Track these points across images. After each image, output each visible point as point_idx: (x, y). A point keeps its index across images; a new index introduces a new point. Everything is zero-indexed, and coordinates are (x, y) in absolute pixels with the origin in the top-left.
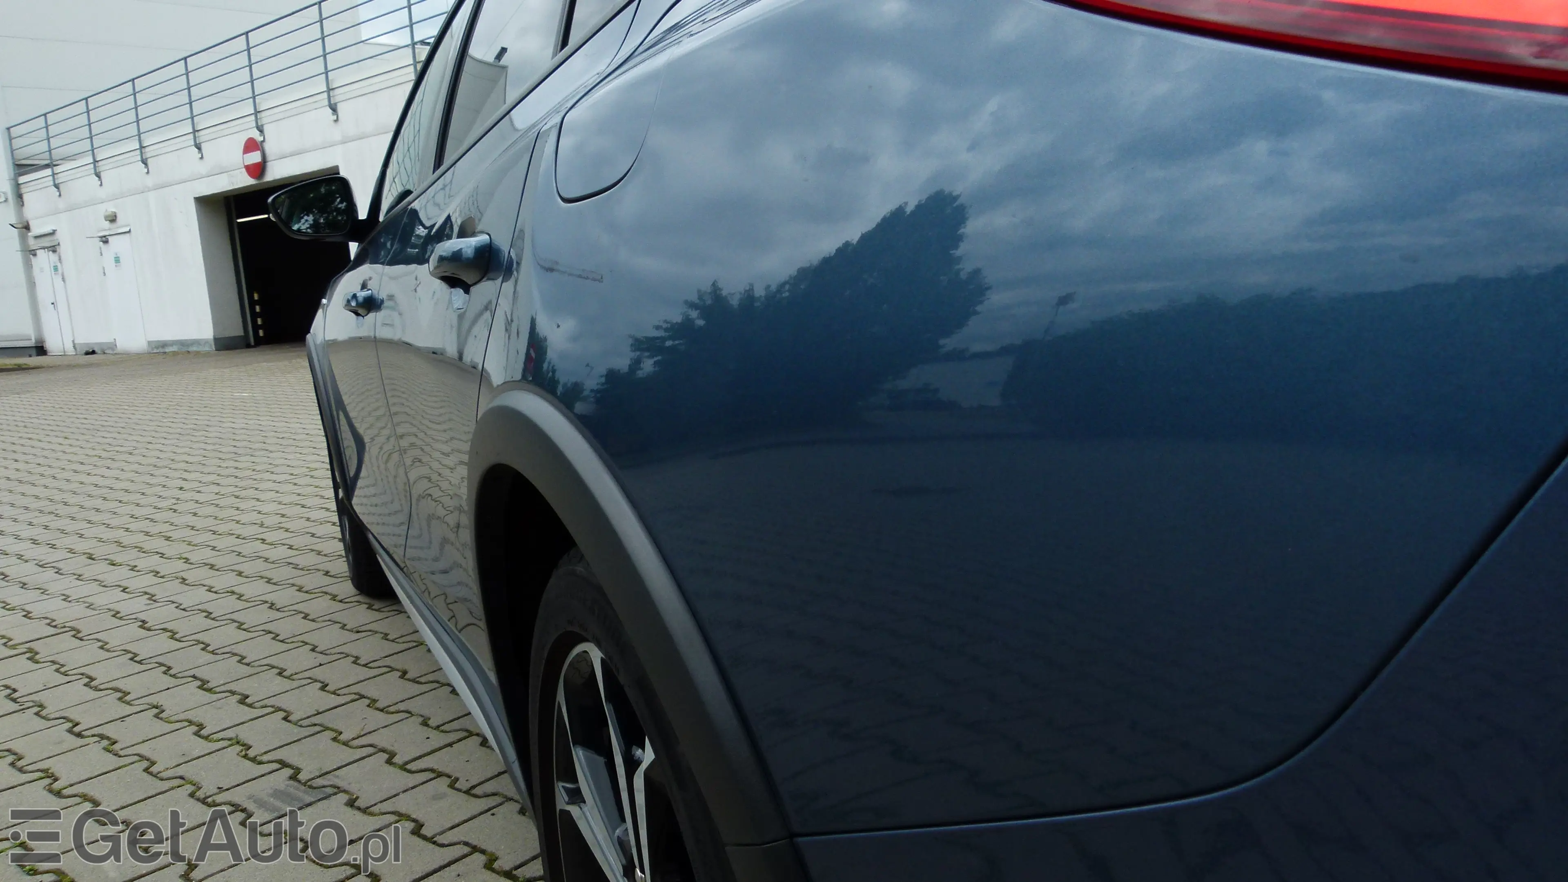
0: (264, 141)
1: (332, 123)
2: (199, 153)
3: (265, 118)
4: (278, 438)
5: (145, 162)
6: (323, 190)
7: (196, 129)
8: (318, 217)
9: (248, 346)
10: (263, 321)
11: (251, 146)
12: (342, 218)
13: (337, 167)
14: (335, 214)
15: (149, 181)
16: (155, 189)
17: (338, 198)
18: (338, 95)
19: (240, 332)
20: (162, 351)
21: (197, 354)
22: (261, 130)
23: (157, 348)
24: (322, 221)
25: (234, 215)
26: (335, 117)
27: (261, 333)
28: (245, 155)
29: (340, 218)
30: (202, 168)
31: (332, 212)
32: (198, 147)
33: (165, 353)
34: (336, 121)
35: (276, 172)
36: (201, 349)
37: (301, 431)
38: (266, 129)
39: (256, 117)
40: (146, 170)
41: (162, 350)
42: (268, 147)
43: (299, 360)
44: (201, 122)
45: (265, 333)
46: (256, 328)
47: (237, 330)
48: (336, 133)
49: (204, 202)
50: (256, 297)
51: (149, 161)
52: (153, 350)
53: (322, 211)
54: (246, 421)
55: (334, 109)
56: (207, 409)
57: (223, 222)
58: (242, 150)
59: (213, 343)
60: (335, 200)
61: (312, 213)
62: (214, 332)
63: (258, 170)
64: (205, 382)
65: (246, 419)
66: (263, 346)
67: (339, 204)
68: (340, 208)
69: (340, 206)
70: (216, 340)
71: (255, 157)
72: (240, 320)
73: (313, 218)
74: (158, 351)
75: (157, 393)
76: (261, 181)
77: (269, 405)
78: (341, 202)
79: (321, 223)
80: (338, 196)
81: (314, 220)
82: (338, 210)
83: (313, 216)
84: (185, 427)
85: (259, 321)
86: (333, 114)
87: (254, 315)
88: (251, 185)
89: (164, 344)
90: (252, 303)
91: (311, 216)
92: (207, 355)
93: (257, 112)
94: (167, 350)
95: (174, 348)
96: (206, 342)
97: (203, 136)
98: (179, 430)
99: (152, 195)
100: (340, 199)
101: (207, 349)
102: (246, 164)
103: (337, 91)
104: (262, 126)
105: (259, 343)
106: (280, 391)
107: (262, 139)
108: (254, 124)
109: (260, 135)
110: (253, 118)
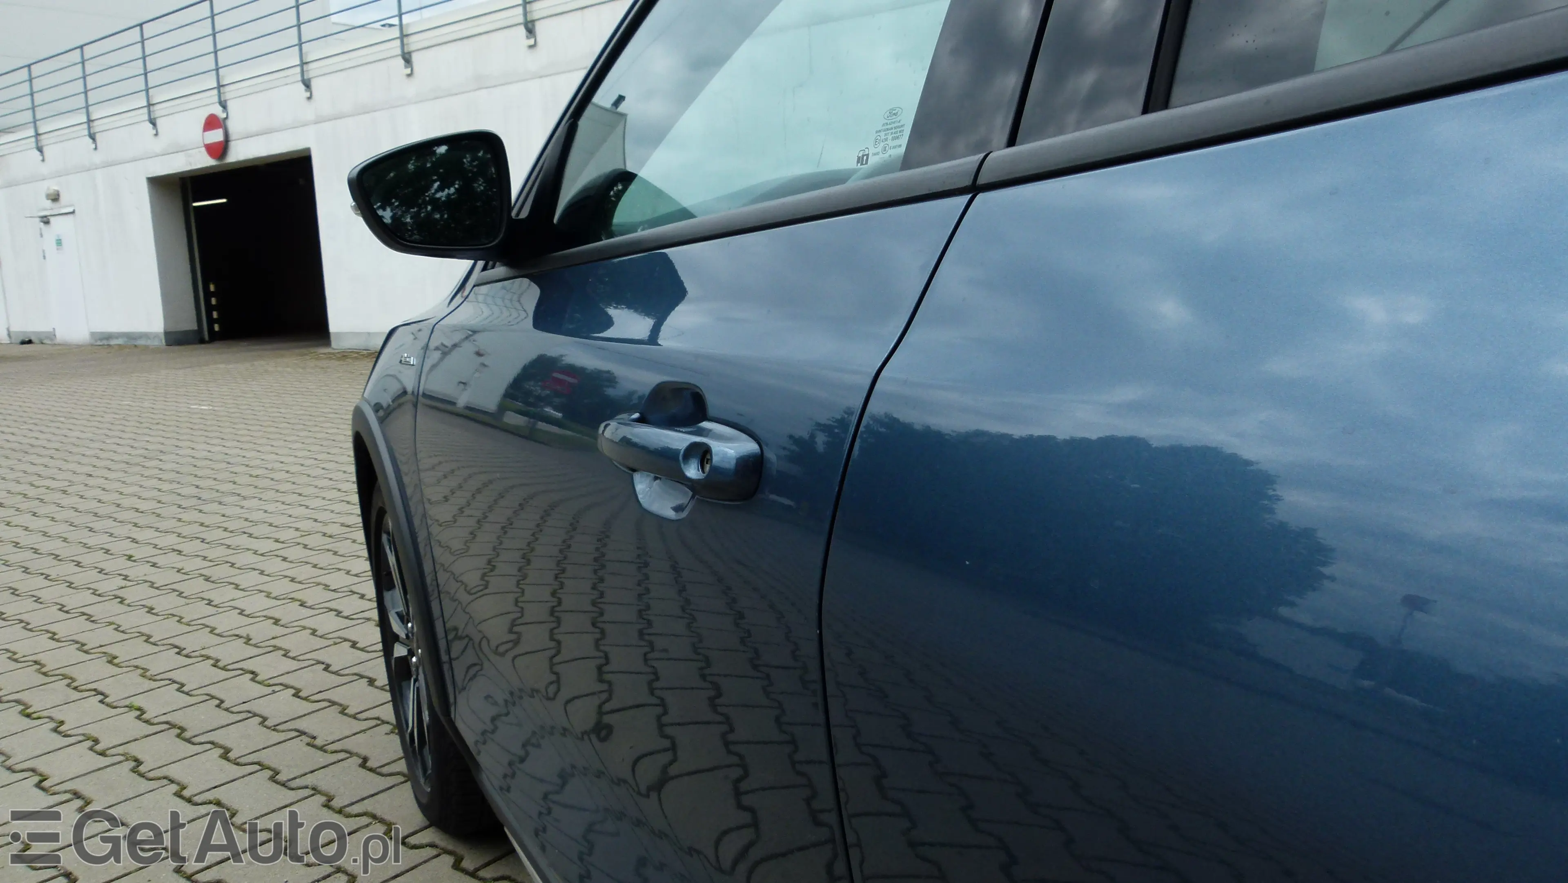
0: (227, 118)
1: (305, 101)
2: (153, 129)
3: (229, 93)
4: (251, 476)
5: (92, 137)
6: (411, 167)
7: (151, 103)
8: (400, 213)
9: (202, 341)
10: (219, 314)
11: (212, 123)
12: (442, 216)
13: (308, 150)
14: (429, 208)
15: (97, 158)
16: (104, 167)
17: (435, 181)
18: (312, 70)
19: (193, 326)
20: (106, 344)
21: (146, 348)
22: (224, 105)
23: (101, 340)
24: (408, 220)
25: (191, 199)
26: (308, 94)
27: (216, 327)
28: (206, 133)
29: (438, 216)
30: (157, 145)
31: (426, 204)
32: (153, 122)
33: (109, 345)
34: (310, 98)
35: (240, 152)
36: (149, 343)
37: (278, 466)
38: (230, 104)
39: (219, 92)
40: (94, 146)
41: (105, 342)
42: (232, 125)
43: (262, 363)
44: (157, 96)
45: (220, 327)
46: (211, 322)
47: (189, 323)
48: (309, 112)
49: (158, 184)
50: (212, 288)
51: (98, 137)
52: (96, 341)
53: (407, 203)
54: (209, 448)
55: (307, 85)
56: (160, 427)
57: (179, 205)
58: (202, 126)
59: (163, 337)
60: (431, 186)
61: (391, 204)
62: (165, 327)
63: (219, 150)
64: (155, 388)
65: (208, 444)
66: (218, 342)
67: (437, 191)
68: (439, 199)
69: (438, 195)
70: (167, 334)
71: (216, 136)
72: (194, 312)
73: (391, 214)
74: (101, 344)
75: (100, 400)
76: (222, 163)
77: (235, 423)
78: (441, 189)
79: (406, 223)
80: (435, 177)
81: (392, 218)
82: (434, 202)
83: (392, 211)
84: (134, 452)
85: (215, 315)
86: (306, 91)
87: (209, 309)
88: (212, 167)
89: (109, 336)
90: (208, 295)
91: (388, 210)
92: (156, 351)
93: (220, 86)
94: (113, 342)
95: (120, 341)
96: (156, 336)
97: (158, 111)
98: (126, 458)
99: (99, 174)
100: (438, 183)
101: (156, 343)
102: (206, 143)
103: (312, 66)
104: (225, 101)
105: (214, 338)
106: (245, 405)
107: (224, 115)
108: (216, 99)
109: (223, 112)
110: (215, 92)
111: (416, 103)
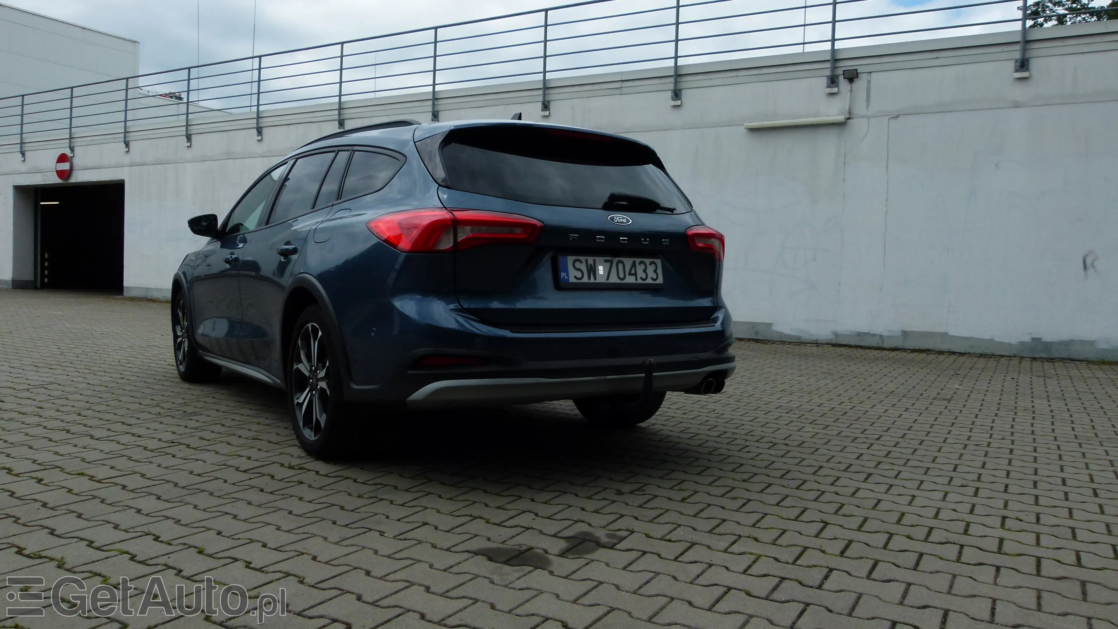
0: (73, 157)
1: (124, 153)
2: (22, 157)
3: (76, 142)
11: (63, 159)
13: (123, 180)
18: (131, 136)
22: (72, 150)
25: (40, 200)
26: (127, 150)
28: (58, 164)
30: (24, 167)
32: (23, 154)
34: (128, 152)
35: (79, 177)
38: (76, 150)
39: (70, 141)
42: (75, 161)
44: (28, 138)
48: (126, 159)
49: (20, 189)
55: (127, 144)
57: (31, 203)
58: (56, 160)
63: (66, 174)
71: (65, 166)
76: (67, 182)
86: (126, 148)
88: (59, 184)
92: (8, 290)
93: (71, 138)
97: (27, 147)
102: (57, 170)
103: (131, 134)
104: (73, 147)
107: (72, 155)
108: (68, 145)
109: (71, 153)
110: (68, 141)
111: (191, 162)
